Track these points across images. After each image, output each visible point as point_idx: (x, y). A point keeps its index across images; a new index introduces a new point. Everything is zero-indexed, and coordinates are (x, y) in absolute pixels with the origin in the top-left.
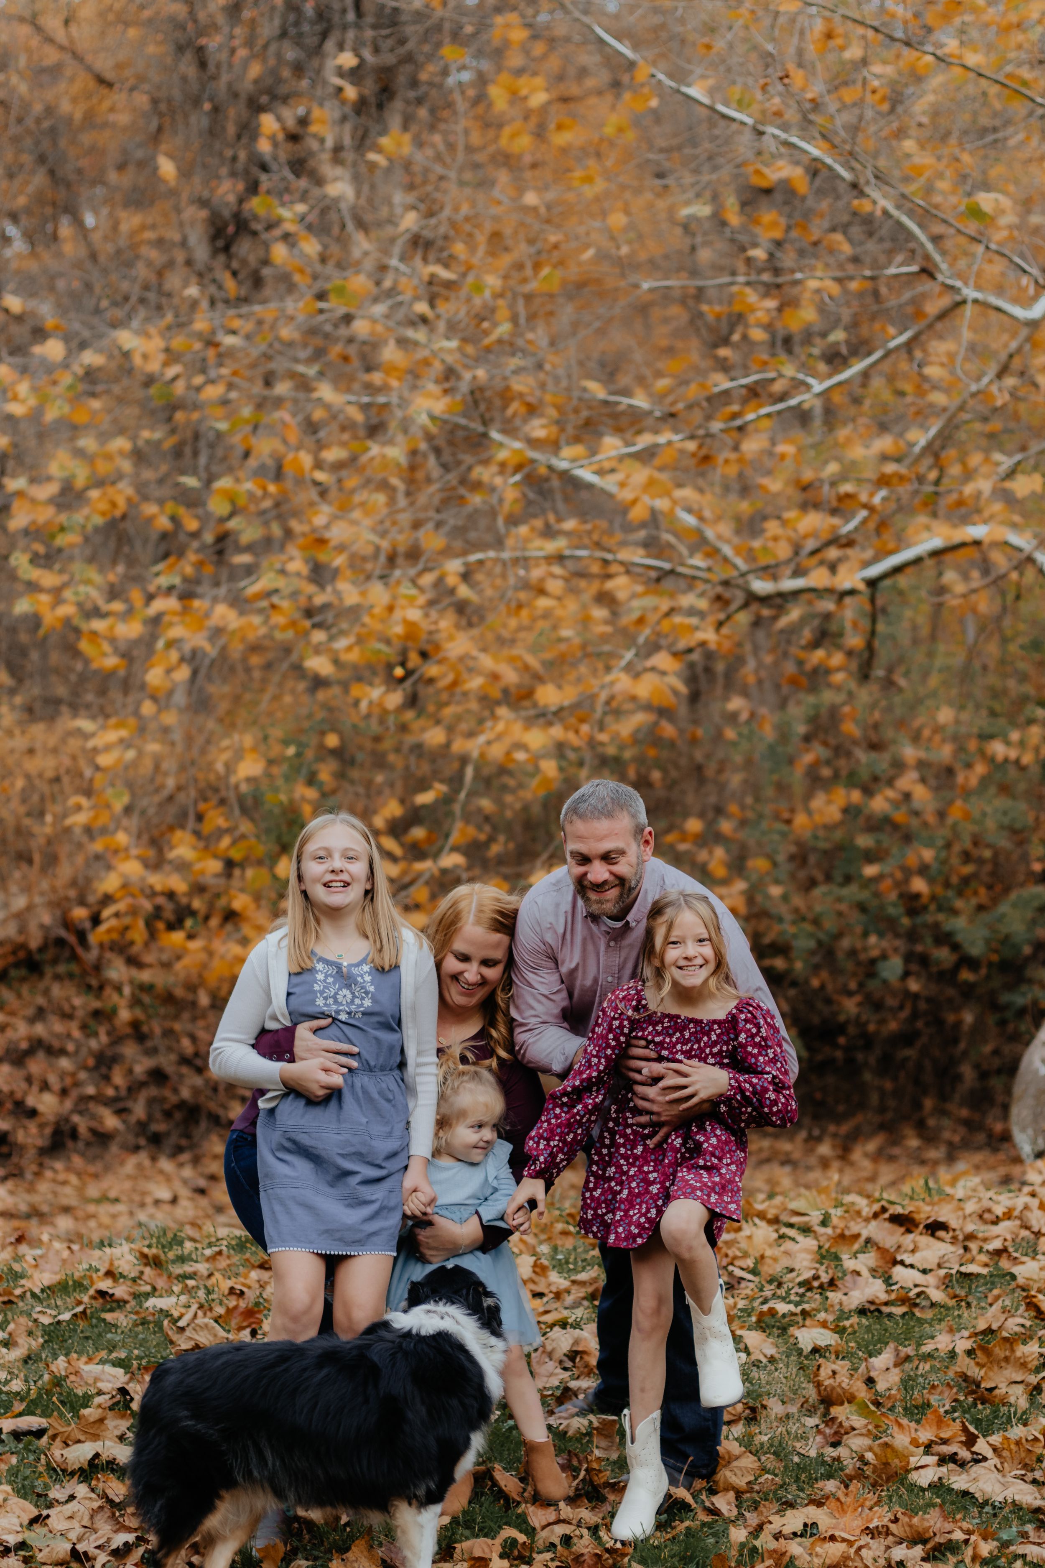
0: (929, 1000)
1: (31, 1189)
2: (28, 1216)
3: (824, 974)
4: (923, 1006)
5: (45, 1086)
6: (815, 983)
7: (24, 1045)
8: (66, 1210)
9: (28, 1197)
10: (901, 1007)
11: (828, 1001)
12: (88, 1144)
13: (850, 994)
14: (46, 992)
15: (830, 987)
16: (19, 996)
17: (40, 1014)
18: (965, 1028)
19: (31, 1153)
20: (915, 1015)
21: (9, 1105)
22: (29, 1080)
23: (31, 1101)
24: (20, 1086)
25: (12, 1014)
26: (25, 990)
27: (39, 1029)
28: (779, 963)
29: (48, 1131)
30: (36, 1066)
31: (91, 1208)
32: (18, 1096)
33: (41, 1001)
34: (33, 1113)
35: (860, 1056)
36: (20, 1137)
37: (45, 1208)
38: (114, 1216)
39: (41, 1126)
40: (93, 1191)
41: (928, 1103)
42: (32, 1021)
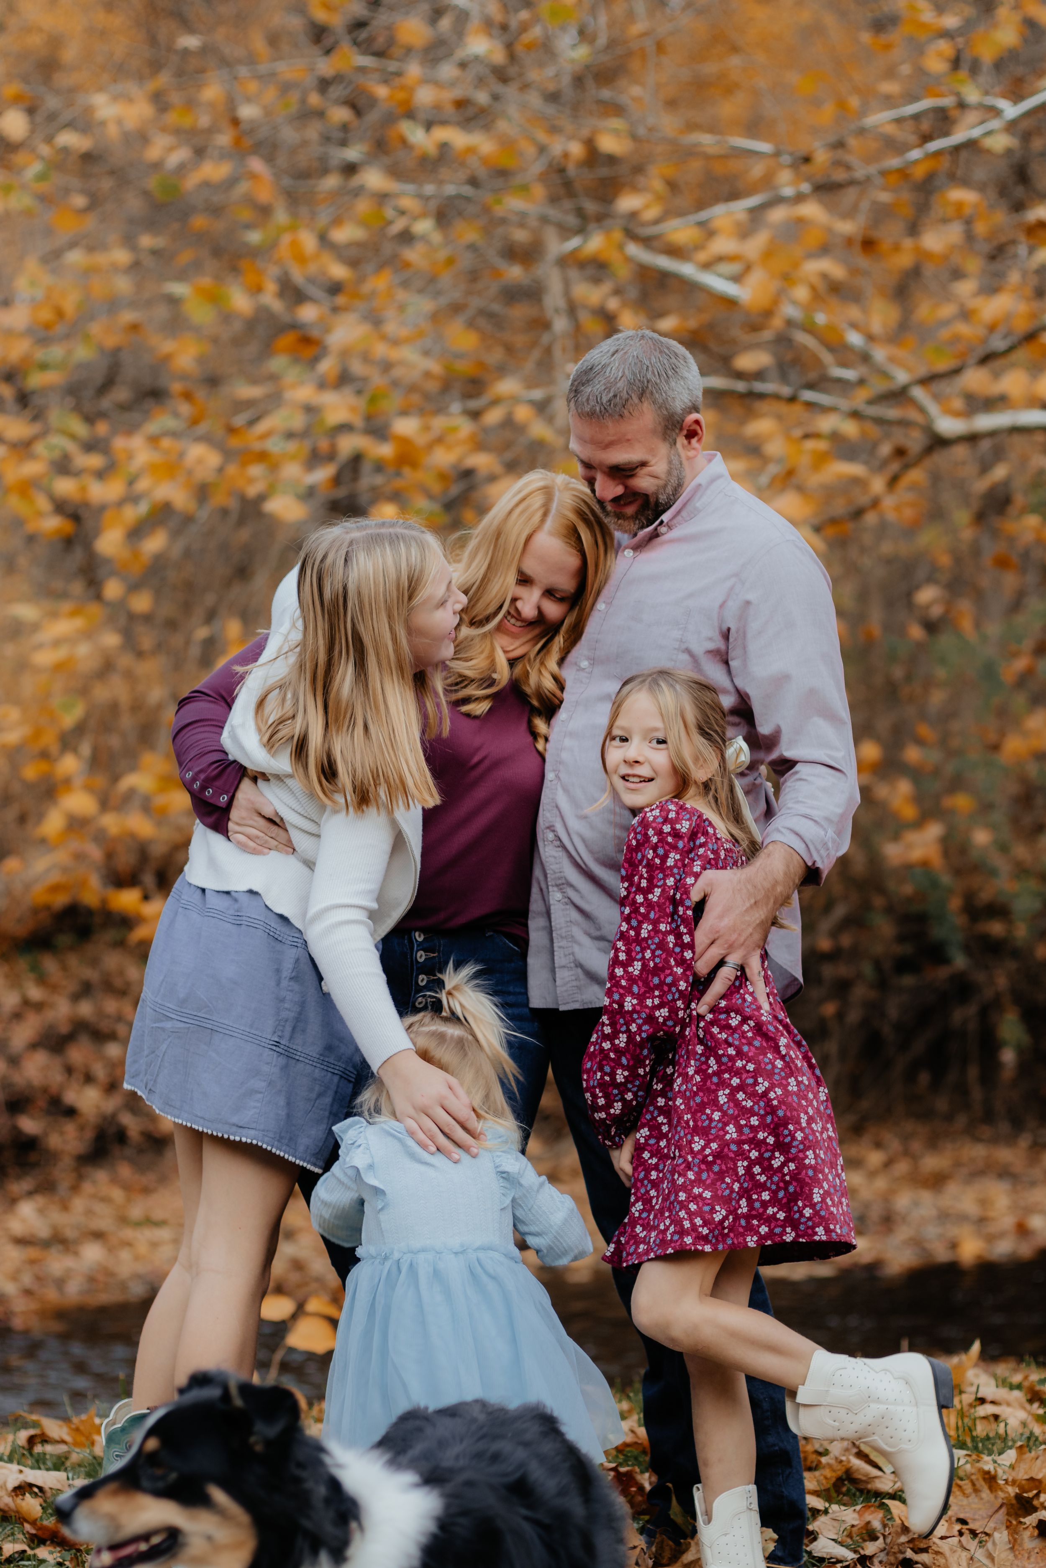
1: (65, 1207)
2: (46, 1244)
5: (89, 1079)
7: (64, 1029)
8: (98, 1236)
9: (57, 1217)
12: (141, 1151)
14: (94, 962)
16: (64, 968)
17: (85, 990)
19: (67, 1162)
21: (42, 1103)
22: (69, 1070)
23: (71, 1097)
24: (57, 1077)
25: (54, 988)
26: (73, 960)
27: (85, 1009)
28: (996, 928)
29: (89, 1134)
30: (77, 1054)
31: (128, 1233)
32: (54, 1090)
33: (91, 974)
34: (71, 1112)
36: (54, 1141)
37: (70, 1233)
38: (154, 1245)
39: (82, 1128)
40: (136, 1212)
42: (76, 998)
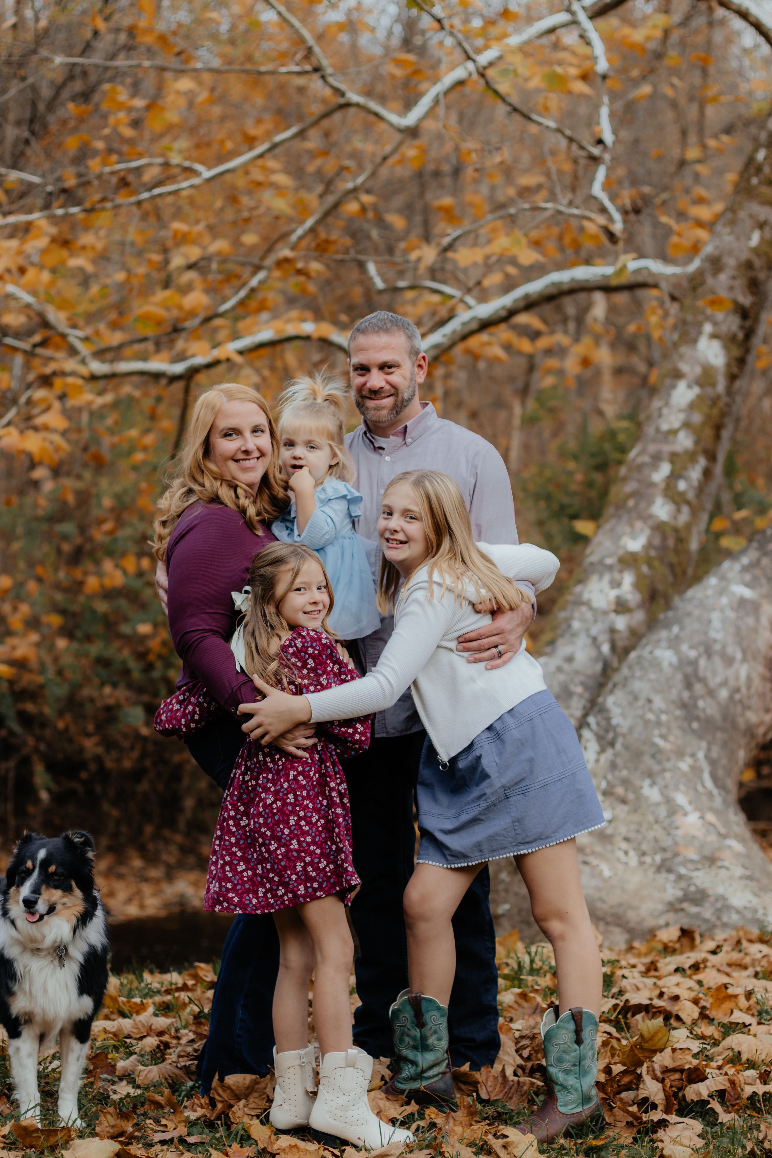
0: (156, 743)
3: (68, 717)
4: (150, 748)
6: (61, 725)
10: (132, 748)
11: (71, 740)
13: (88, 735)
15: (73, 729)
18: (188, 768)
20: (144, 755)
28: (30, 707)
35: (98, 789)
41: (149, 829)
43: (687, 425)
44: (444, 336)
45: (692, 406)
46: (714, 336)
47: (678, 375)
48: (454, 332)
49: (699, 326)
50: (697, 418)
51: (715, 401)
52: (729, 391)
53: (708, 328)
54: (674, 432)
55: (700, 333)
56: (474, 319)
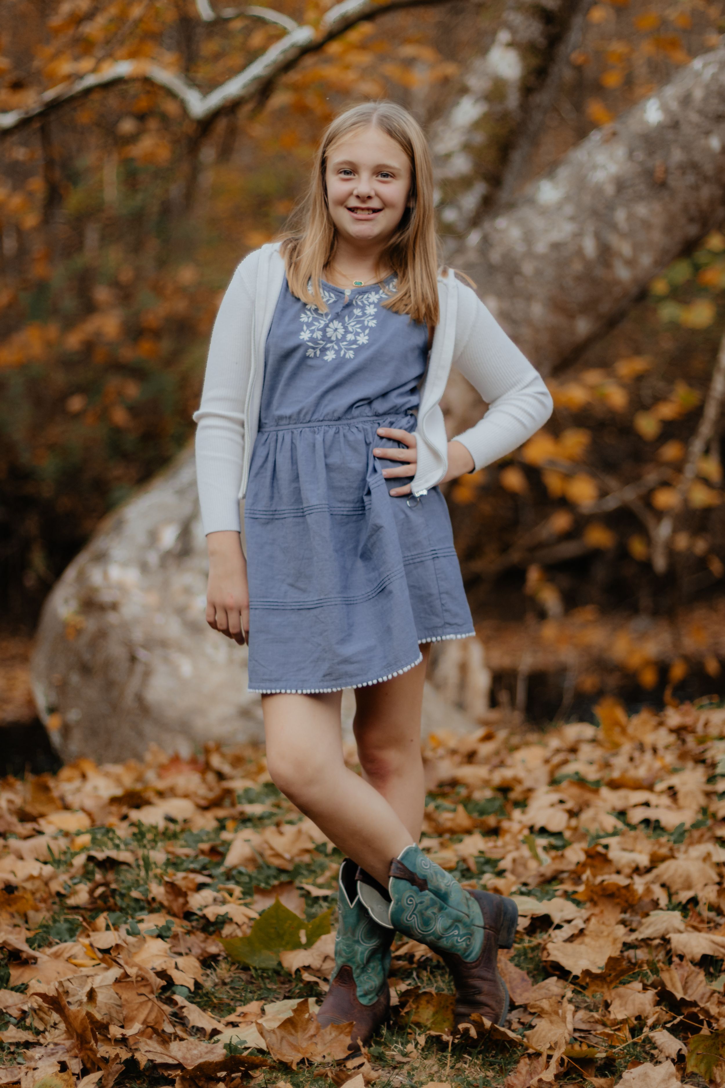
43: (467, 147)
44: (267, 66)
45: (476, 125)
46: (511, 45)
47: (464, 90)
48: (274, 62)
49: (494, 33)
50: (479, 138)
51: (504, 117)
52: (525, 106)
53: (504, 36)
54: (448, 156)
55: (493, 41)
56: (293, 46)
